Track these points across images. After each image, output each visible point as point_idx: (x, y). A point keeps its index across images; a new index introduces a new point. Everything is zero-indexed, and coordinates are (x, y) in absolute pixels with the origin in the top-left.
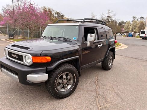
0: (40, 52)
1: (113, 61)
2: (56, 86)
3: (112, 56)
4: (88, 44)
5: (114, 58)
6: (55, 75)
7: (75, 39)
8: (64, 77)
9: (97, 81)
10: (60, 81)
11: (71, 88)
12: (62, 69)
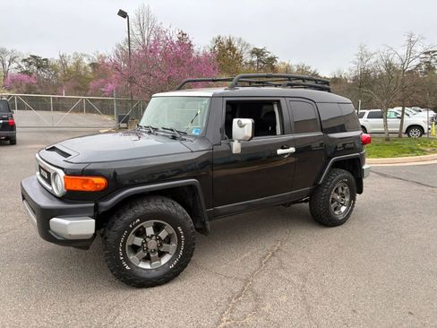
0: (81, 167)
1: (353, 198)
2: (124, 252)
3: (348, 183)
4: (236, 147)
5: (360, 191)
6: (119, 223)
7: (197, 134)
8: (150, 231)
9: (273, 255)
10: (138, 241)
11: (169, 262)
12: (140, 209)
